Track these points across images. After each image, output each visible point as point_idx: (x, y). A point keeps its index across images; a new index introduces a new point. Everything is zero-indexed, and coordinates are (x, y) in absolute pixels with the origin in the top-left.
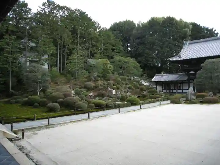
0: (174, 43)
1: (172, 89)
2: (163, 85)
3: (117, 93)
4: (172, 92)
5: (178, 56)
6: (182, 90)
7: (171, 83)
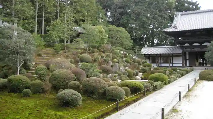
0: (160, 14)
1: (161, 63)
2: (151, 58)
3: (121, 68)
4: (161, 66)
5: (173, 27)
6: (173, 63)
7: (159, 57)
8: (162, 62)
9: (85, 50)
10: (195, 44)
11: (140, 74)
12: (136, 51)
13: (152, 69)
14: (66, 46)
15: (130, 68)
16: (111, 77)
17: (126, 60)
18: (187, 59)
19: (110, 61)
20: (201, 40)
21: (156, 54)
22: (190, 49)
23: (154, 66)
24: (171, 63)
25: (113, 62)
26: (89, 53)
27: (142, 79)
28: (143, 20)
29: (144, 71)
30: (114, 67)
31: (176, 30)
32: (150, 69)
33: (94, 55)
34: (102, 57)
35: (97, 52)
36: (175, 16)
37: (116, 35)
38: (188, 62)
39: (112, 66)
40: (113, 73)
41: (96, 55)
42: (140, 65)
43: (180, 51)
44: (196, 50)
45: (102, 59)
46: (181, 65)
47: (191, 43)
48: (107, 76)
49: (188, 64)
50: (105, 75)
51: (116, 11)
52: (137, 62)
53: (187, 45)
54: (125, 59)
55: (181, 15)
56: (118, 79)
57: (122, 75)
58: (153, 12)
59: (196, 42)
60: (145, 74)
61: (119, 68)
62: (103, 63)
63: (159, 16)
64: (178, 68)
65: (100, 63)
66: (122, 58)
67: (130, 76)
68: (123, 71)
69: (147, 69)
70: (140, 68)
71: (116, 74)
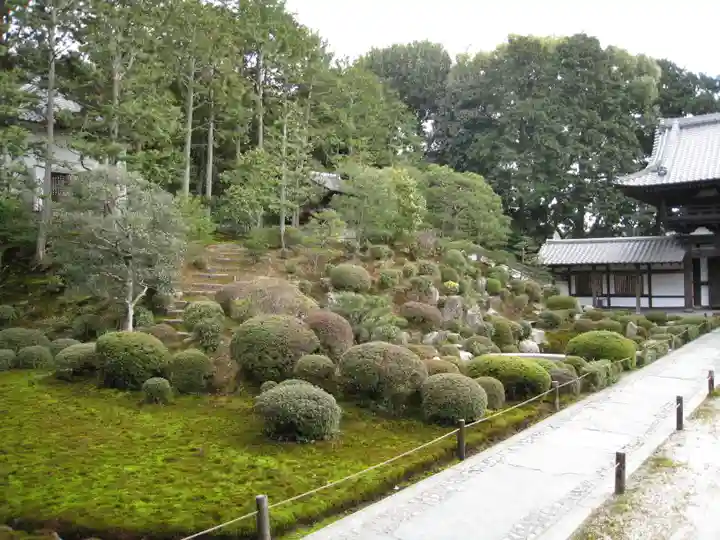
1: (609, 296)
2: (573, 282)
3: (469, 312)
4: (609, 307)
5: (653, 172)
6: (650, 297)
7: (603, 272)
8: (612, 292)
9: (348, 248)
11: (535, 332)
12: (523, 254)
13: (577, 317)
14: (287, 236)
15: (500, 310)
16: (436, 343)
17: (488, 283)
18: (703, 284)
19: (433, 289)
21: (594, 266)
22: (713, 248)
23: (586, 304)
24: (646, 296)
25: (446, 292)
26: (364, 260)
27: (544, 349)
28: (548, 148)
29: (549, 324)
30: (446, 309)
31: (665, 181)
32: (571, 316)
33: (378, 267)
34: (407, 274)
35: (390, 256)
36: (657, 132)
37: (454, 198)
38: (704, 291)
39: (441, 305)
40: (443, 328)
41: (387, 266)
42: (537, 301)
43: (677, 255)
45: (407, 283)
46: (681, 303)
48: (422, 339)
49: (705, 301)
50: (416, 334)
52: (527, 292)
53: (701, 231)
54: (483, 281)
55: (681, 128)
56: (460, 349)
57: (475, 335)
58: (580, 117)
60: (555, 332)
61: (465, 311)
62: (409, 295)
63: (602, 131)
64: (669, 315)
65: (399, 293)
66: (474, 277)
67: (501, 340)
68: (478, 321)
69: (560, 314)
70: (538, 313)
71: (455, 332)
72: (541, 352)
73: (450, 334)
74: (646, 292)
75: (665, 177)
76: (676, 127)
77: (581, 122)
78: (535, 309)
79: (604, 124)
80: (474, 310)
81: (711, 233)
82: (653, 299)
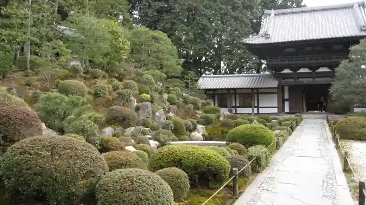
1: (236, 107)
2: (216, 98)
3: (157, 114)
4: (236, 113)
5: (263, 36)
6: (258, 107)
7: (233, 94)
8: (238, 105)
9: (75, 70)
10: (302, 70)
11: (200, 127)
12: (189, 81)
13: (221, 118)
14: (31, 61)
15: (176, 114)
16: (133, 135)
17: (169, 97)
18: (287, 100)
19: (132, 98)
20: (314, 62)
21: (228, 89)
22: (292, 80)
23: (224, 111)
24: (256, 107)
25: (141, 100)
26: (85, 79)
27: (206, 138)
28: (203, 25)
29: (207, 122)
30: (141, 111)
32: (218, 117)
33: (95, 84)
34: (115, 88)
35: (104, 77)
36: (263, 17)
37: (149, 46)
38: (287, 104)
39: (137, 109)
40: (138, 124)
41: (102, 83)
42: (198, 109)
43: (274, 84)
44: (305, 81)
45: (115, 94)
46: (276, 110)
47: (295, 68)
48: (124, 132)
49: (287, 110)
50: (119, 129)
51: (150, 6)
52: (192, 103)
53: (287, 71)
54: (166, 96)
55: (275, 15)
56: (150, 139)
57: (161, 129)
58: (221, 9)
59: (304, 67)
60: (210, 127)
61: (154, 113)
62: (115, 102)
63: (232, 17)
64: (271, 117)
65: (108, 100)
66: (161, 93)
67: (178, 132)
68: (163, 120)
69: (212, 116)
70: (199, 116)
71: (147, 127)
72: (204, 140)
73: (142, 128)
74: (256, 105)
75: (269, 40)
76: (273, 15)
77: (222, 12)
78: (198, 114)
79: (233, 14)
80: (160, 113)
81: (292, 72)
82: (260, 109)
